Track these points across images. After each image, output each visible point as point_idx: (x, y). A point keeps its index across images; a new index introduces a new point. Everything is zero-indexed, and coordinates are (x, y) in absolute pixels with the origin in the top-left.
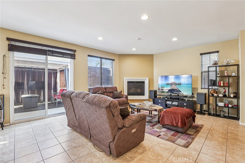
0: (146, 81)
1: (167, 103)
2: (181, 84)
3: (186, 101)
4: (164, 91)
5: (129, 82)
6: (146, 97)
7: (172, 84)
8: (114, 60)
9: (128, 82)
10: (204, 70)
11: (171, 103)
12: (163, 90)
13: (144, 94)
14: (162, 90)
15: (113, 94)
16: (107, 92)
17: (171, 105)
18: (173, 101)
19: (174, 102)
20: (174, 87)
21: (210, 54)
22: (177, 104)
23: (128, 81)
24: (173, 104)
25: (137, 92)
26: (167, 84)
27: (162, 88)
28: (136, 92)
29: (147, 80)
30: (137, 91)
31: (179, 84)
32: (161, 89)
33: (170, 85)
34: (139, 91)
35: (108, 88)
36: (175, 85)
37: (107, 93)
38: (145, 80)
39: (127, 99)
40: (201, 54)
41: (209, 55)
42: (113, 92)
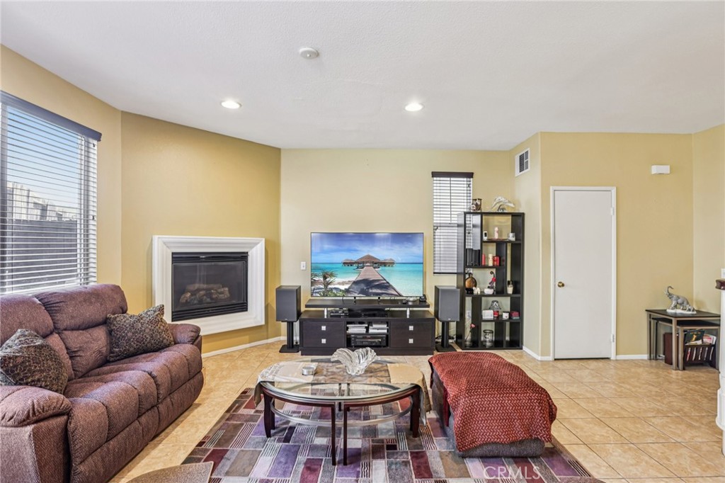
0: (254, 249)
1: (350, 331)
2: (393, 263)
3: (408, 317)
4: (335, 288)
5: (177, 258)
6: (255, 318)
7: (363, 263)
8: (97, 136)
9: (173, 257)
10: (442, 222)
11: (363, 330)
12: (330, 286)
13: (247, 303)
14: (327, 284)
15: (110, 333)
16: (61, 326)
17: (364, 336)
18: (370, 324)
19: (375, 326)
20: (370, 273)
21: (452, 179)
22: (386, 331)
23: (173, 254)
24: (371, 331)
25: (216, 300)
26: (344, 263)
27: (325, 278)
28: (208, 300)
29: (259, 245)
30: (214, 296)
31: (387, 263)
32: (320, 283)
33: (355, 266)
34: (224, 293)
35: (70, 297)
36: (375, 265)
37: (66, 332)
38: (252, 248)
39: (196, 345)
40: (435, 174)
41: (449, 179)
42: (105, 322)
